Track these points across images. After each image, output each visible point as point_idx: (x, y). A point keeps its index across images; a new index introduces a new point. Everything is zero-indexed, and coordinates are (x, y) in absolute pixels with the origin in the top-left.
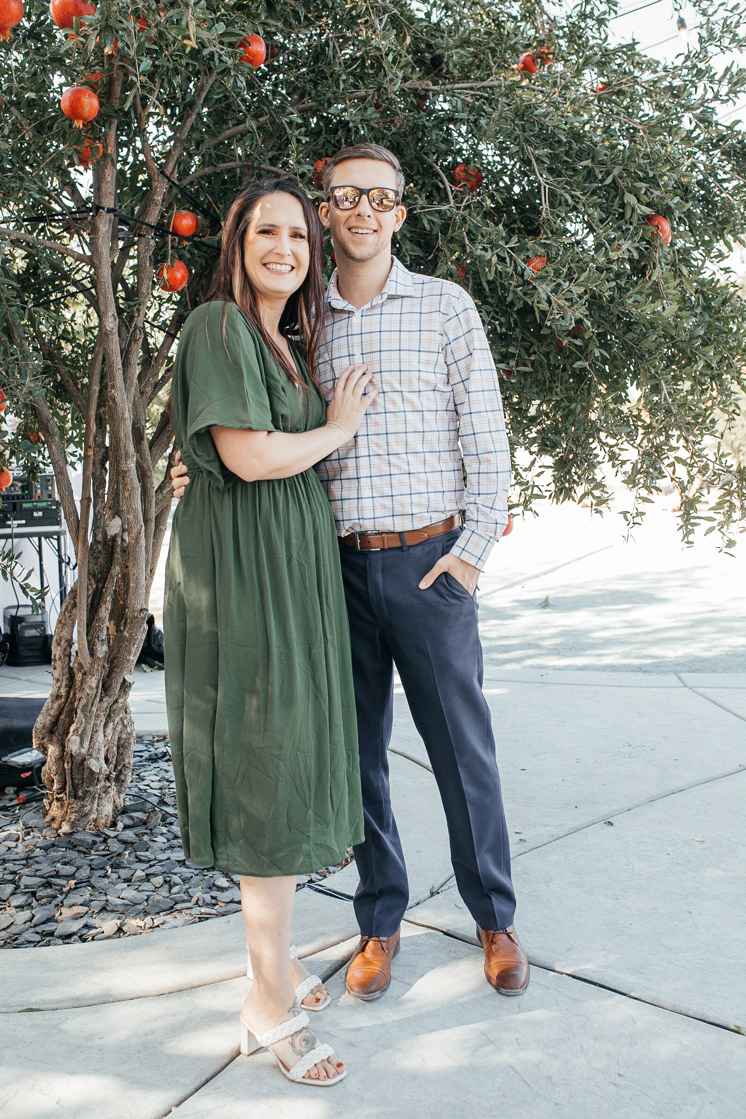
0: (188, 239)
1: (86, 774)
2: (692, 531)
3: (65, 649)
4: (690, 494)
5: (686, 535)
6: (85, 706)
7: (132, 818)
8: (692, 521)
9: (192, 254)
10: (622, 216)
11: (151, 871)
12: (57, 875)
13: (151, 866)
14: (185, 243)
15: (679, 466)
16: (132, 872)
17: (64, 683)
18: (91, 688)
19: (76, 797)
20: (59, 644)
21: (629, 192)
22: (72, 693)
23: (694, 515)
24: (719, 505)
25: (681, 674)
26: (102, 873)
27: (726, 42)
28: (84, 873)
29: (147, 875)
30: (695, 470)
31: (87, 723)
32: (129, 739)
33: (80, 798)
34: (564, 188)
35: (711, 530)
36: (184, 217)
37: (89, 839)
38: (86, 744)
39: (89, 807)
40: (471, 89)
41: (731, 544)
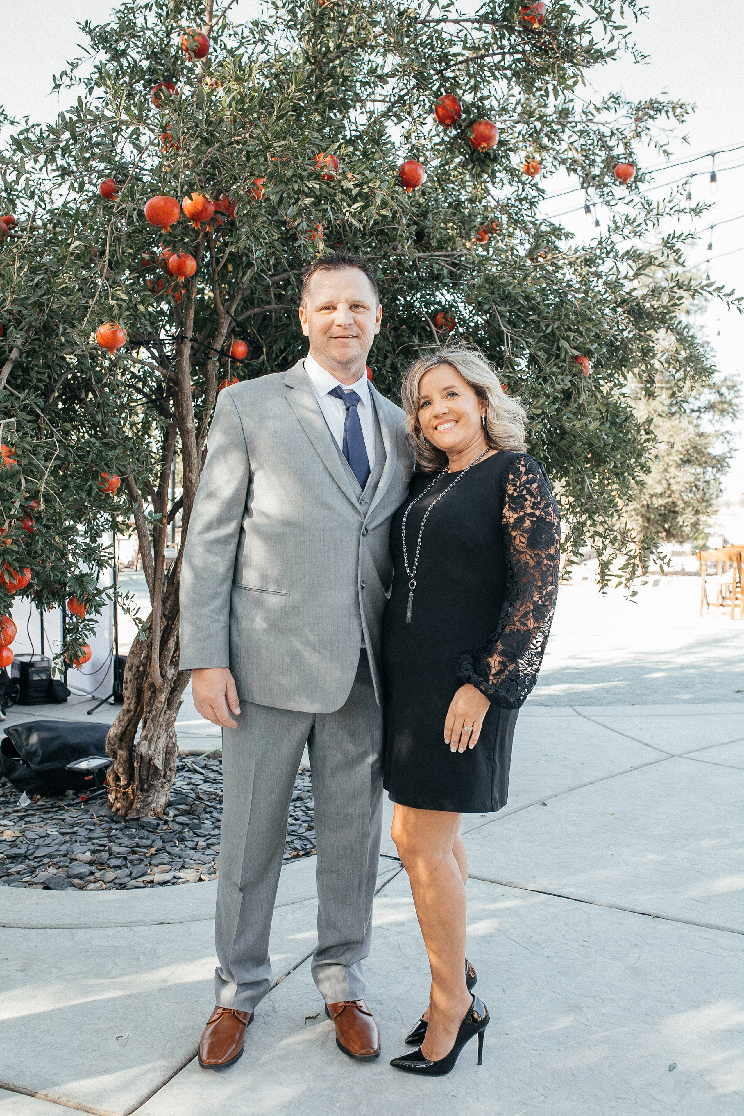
0: (241, 361)
1: (152, 770)
2: (606, 585)
3: (135, 674)
4: (605, 558)
5: (602, 588)
6: (154, 717)
7: (178, 809)
8: (606, 578)
9: (244, 372)
10: (558, 356)
11: (209, 842)
12: (138, 846)
13: (207, 839)
14: (239, 364)
15: (597, 538)
16: (195, 843)
17: (134, 700)
18: (160, 702)
19: (142, 790)
20: (130, 670)
21: (563, 339)
22: (139, 708)
23: (609, 573)
24: (625, 567)
25: (575, 707)
26: (172, 844)
27: (626, 232)
28: (159, 844)
29: (208, 845)
30: (608, 541)
31: (155, 730)
32: (174, 747)
33: (145, 790)
34: (520, 336)
35: (620, 583)
36: (240, 345)
37: (155, 822)
38: (153, 747)
39: (151, 798)
40: (445, 256)
41: (634, 594)
